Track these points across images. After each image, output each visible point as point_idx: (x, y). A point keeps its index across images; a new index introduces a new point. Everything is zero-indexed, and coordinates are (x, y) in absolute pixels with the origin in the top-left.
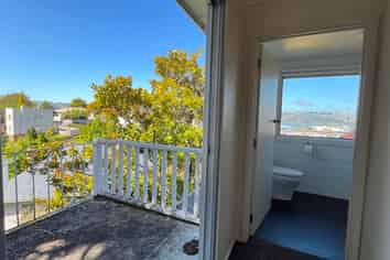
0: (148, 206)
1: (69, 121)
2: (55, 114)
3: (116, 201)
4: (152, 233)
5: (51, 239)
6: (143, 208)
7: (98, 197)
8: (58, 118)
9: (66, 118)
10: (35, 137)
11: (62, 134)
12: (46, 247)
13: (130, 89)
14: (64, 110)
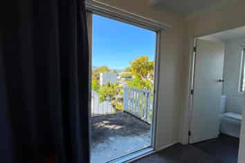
0: (142, 119)
1: (124, 79)
2: (118, 75)
3: (130, 114)
4: (139, 128)
5: (106, 120)
6: (140, 119)
7: (124, 112)
8: (119, 77)
9: (123, 77)
10: (109, 86)
11: (120, 85)
12: (106, 122)
13: (147, 62)
14: (122, 73)
